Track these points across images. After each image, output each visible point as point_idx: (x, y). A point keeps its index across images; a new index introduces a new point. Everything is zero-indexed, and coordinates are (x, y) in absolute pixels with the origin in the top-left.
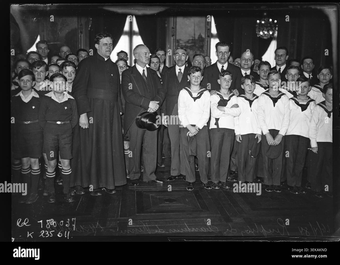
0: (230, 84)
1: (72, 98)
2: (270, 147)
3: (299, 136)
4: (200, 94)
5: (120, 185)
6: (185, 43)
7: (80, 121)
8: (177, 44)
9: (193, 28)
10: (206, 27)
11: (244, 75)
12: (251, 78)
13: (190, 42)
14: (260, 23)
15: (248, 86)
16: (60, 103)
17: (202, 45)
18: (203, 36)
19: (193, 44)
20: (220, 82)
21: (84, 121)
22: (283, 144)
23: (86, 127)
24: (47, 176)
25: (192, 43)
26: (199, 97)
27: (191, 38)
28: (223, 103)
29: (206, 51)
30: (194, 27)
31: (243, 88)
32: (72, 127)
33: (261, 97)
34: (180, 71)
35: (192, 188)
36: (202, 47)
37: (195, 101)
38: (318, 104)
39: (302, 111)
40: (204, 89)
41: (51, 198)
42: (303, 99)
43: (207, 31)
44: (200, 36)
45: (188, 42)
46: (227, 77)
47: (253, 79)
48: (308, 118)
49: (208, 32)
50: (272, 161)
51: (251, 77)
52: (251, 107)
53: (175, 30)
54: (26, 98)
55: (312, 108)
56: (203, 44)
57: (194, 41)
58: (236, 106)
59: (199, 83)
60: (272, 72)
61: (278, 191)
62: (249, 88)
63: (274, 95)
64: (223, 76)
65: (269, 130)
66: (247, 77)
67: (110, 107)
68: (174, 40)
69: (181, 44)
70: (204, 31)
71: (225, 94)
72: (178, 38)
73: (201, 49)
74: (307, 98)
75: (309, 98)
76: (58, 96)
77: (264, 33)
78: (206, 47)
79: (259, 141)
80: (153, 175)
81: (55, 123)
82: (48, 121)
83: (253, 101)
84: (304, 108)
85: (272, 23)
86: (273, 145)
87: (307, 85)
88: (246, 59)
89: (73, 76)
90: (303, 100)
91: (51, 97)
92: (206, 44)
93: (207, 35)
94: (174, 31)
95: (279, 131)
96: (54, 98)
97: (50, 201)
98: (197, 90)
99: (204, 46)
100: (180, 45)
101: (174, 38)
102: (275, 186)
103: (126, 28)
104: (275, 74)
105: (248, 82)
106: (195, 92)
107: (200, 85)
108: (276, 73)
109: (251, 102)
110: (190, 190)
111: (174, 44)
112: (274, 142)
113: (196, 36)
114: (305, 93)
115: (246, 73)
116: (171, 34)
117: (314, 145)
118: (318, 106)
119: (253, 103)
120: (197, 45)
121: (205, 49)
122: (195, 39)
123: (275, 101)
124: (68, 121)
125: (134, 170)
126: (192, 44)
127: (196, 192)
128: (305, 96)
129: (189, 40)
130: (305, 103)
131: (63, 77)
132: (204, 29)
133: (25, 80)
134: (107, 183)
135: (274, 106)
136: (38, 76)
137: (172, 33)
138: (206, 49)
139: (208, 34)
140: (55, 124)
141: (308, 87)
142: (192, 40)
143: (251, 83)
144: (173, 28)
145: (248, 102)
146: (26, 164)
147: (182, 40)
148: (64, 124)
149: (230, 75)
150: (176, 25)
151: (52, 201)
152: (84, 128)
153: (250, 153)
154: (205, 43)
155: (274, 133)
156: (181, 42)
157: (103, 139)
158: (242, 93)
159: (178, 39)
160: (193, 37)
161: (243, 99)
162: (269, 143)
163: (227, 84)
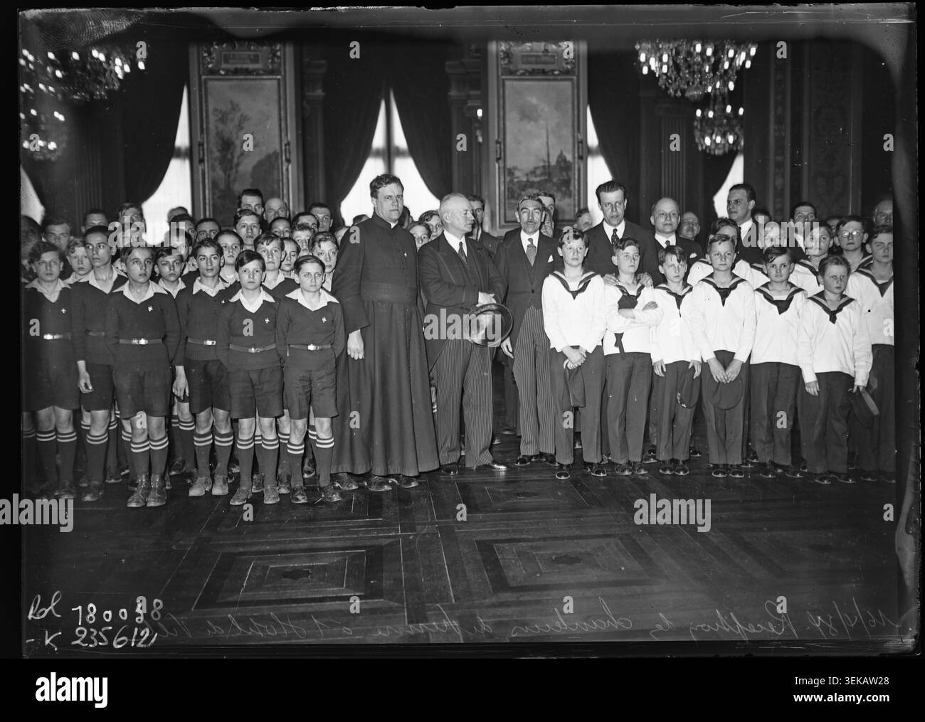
0: (637, 263)
1: (334, 300)
2: (718, 386)
3: (778, 364)
4: (583, 284)
5: (427, 471)
6: (527, 175)
7: (349, 346)
8: (508, 179)
9: (545, 140)
10: (574, 136)
11: (665, 246)
12: (677, 252)
13: (538, 172)
14: (704, 117)
15: (672, 268)
16: (313, 310)
17: (566, 178)
18: (569, 157)
19: (547, 178)
20: (616, 261)
21: (355, 345)
22: (744, 378)
23: (361, 357)
24: (289, 451)
25: (542, 174)
26: (582, 290)
27: (541, 164)
28: (628, 302)
29: (576, 193)
30: (548, 138)
31: (663, 273)
32: (335, 355)
33: (698, 287)
34: (529, 243)
35: (566, 475)
36: (567, 183)
37: (574, 298)
38: (811, 298)
39: (780, 313)
40: (591, 273)
41: (298, 495)
42: (780, 289)
43: (576, 146)
44: (562, 158)
45: (533, 173)
46: (631, 250)
47: (680, 254)
48: (794, 326)
49: (578, 148)
50: (722, 415)
51: (678, 250)
52: (679, 308)
53: (502, 147)
54: (251, 304)
55: (798, 307)
56: (567, 175)
57: (547, 170)
58: (653, 305)
59: (581, 260)
60: (716, 238)
61: (738, 476)
62: (675, 272)
63: (723, 284)
64: (623, 248)
65: (715, 352)
66: (670, 249)
67: (405, 316)
68: (502, 171)
69: (518, 178)
70: (570, 146)
71: (628, 284)
72: (510, 164)
73: (564, 189)
74: (789, 287)
75: (793, 285)
76: (310, 299)
77: (713, 142)
78: (576, 182)
79: (697, 374)
80: (487, 453)
81: (305, 348)
82: (293, 344)
83: (684, 296)
84: (783, 306)
85: (732, 116)
86: (724, 381)
87: (787, 263)
88: (666, 214)
89: (334, 259)
90: (780, 292)
91: (297, 300)
92: (576, 176)
93: (576, 155)
94: (500, 148)
95: (733, 354)
96: (302, 301)
97: (298, 500)
98: (578, 276)
99: (572, 181)
100: (516, 180)
101: (502, 165)
102: (732, 466)
103: (378, 141)
104: (723, 243)
105: (672, 259)
106: (573, 279)
107: (582, 266)
108: (724, 241)
109: (679, 299)
110: (563, 478)
111: (502, 179)
112: (724, 374)
113: (551, 158)
114: (784, 278)
115: (668, 242)
116: (493, 156)
117: (809, 377)
118: (811, 302)
119: (684, 300)
120: (555, 180)
121: (575, 188)
122: (549, 166)
123: (724, 293)
124: (328, 344)
125: (448, 444)
126: (543, 178)
127: (575, 482)
128: (784, 283)
129: (536, 168)
130: (784, 298)
131: (317, 262)
132: (571, 140)
133: (251, 270)
134: (403, 465)
135: (723, 304)
136: (268, 257)
137: (497, 155)
138: (577, 187)
139: (581, 153)
140: (304, 350)
141: (788, 266)
142: (544, 167)
143: (679, 261)
144: (498, 142)
145: (673, 299)
146: (246, 431)
147: (520, 170)
148: (321, 350)
149: (635, 245)
150: (504, 134)
151: (302, 500)
152: (356, 358)
153: (678, 398)
154: (575, 174)
155: (725, 357)
156: (517, 173)
157: (393, 378)
158: (660, 280)
159: (511, 167)
160: (544, 162)
161: (664, 292)
162: (715, 377)
163: (632, 264)
